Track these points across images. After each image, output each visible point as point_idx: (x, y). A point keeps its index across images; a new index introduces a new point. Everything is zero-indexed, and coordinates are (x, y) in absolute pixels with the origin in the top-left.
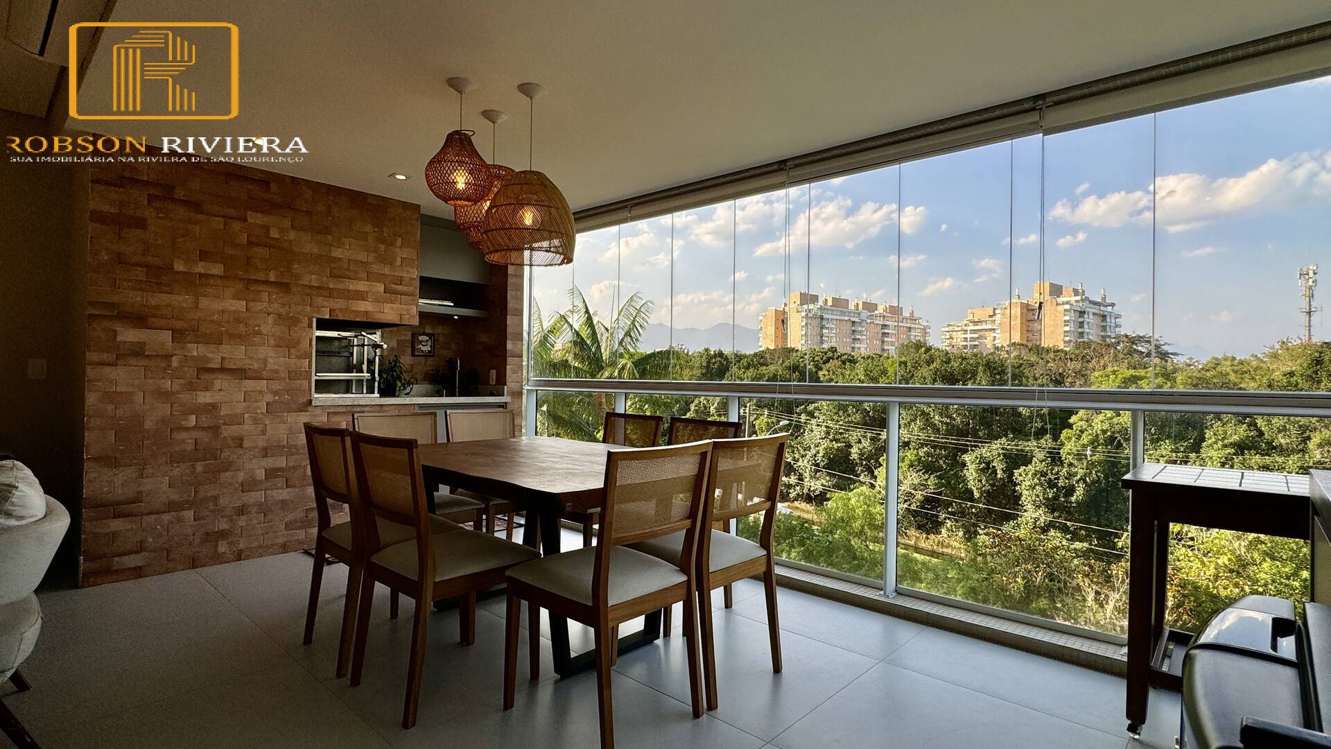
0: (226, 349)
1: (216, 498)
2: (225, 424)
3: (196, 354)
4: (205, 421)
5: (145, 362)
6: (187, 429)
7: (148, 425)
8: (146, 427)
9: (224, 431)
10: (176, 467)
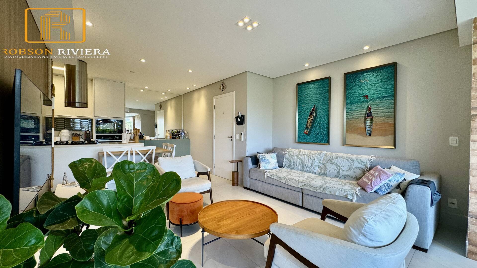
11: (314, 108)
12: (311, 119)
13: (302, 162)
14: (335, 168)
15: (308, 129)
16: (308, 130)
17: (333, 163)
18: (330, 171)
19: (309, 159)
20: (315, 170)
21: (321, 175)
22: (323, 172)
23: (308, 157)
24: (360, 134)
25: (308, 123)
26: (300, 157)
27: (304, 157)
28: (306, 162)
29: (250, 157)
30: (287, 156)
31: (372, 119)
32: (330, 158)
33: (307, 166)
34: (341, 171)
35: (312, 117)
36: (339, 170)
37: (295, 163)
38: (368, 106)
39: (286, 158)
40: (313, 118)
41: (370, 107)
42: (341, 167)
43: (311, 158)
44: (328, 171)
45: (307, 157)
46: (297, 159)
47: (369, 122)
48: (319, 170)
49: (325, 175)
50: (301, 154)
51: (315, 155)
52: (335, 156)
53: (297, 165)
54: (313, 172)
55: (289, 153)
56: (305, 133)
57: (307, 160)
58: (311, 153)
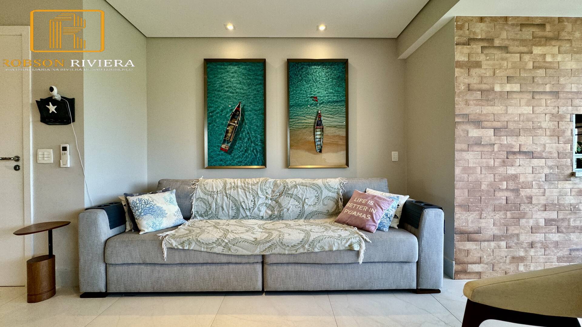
0: (522, 139)
1: (518, 235)
2: (522, 188)
3: (506, 143)
4: (512, 185)
5: (481, 149)
6: (503, 190)
7: (484, 187)
8: (482, 188)
9: (521, 192)
10: (498, 213)
11: (239, 107)
12: (234, 126)
13: (235, 201)
14: (297, 203)
15: (228, 143)
16: (229, 145)
17: (291, 196)
18: (288, 210)
19: (248, 193)
20: (261, 213)
21: (274, 219)
22: (276, 213)
23: (244, 190)
24: (309, 150)
25: (227, 132)
26: (227, 192)
27: (236, 191)
28: (242, 200)
29: (100, 207)
30: (199, 193)
31: (322, 131)
32: (284, 188)
33: (246, 206)
34: (306, 207)
35: (236, 122)
36: (303, 205)
37: (220, 204)
38: (318, 112)
39: (197, 199)
40: (237, 124)
41: (320, 113)
42: (305, 200)
43: (251, 191)
44: (285, 210)
45: (242, 190)
46: (223, 198)
47: (319, 134)
48: (267, 211)
49: (280, 217)
50: (228, 186)
51: (256, 186)
52: (292, 185)
53: (223, 209)
54: (259, 216)
55: (203, 187)
56: (222, 149)
57: (243, 196)
58: (248, 184)
